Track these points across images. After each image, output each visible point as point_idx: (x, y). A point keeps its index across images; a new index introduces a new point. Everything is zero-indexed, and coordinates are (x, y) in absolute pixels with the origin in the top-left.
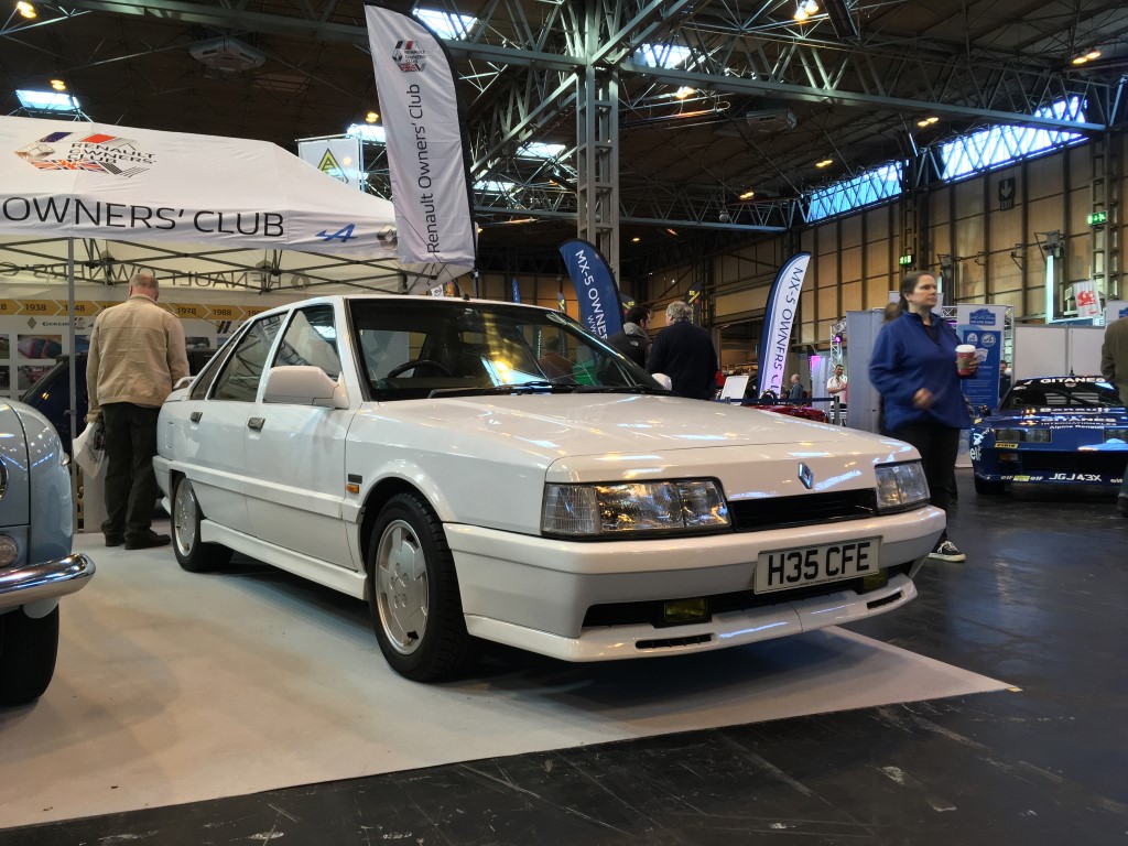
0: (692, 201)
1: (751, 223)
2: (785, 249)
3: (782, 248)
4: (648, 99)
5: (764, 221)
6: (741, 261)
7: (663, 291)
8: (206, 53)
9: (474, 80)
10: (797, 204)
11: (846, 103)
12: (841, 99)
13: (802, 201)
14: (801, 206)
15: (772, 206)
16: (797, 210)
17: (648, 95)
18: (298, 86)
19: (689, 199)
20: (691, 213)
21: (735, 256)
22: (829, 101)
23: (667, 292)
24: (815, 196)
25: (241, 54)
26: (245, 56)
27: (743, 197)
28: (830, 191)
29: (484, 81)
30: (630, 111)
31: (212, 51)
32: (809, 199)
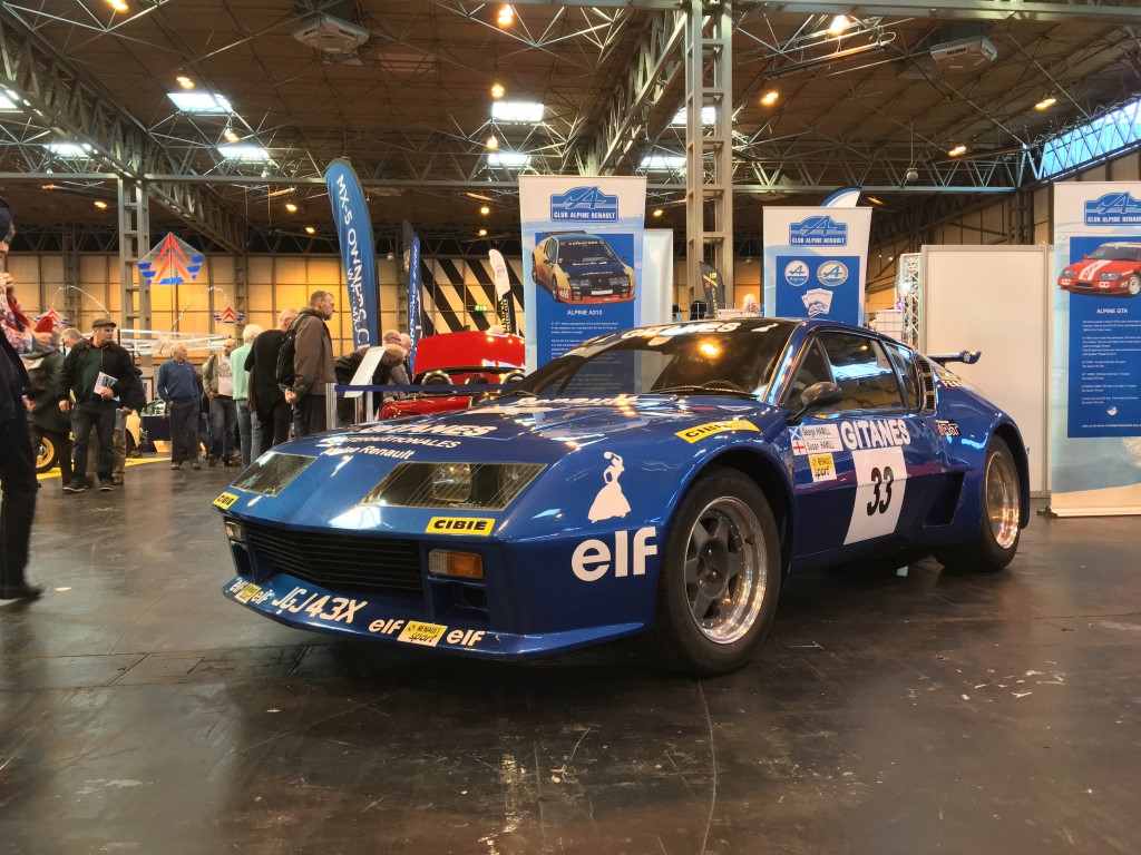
0: (892, 162)
1: (971, 185)
2: (1013, 213)
3: (1011, 212)
4: (802, 38)
5: (985, 183)
6: (965, 231)
7: (878, 272)
8: (306, 33)
9: (590, 34)
10: (1027, 158)
11: (1041, 17)
12: (1033, 13)
13: (1034, 152)
14: (1032, 160)
15: (996, 163)
16: (1028, 165)
17: (803, 33)
18: (417, 65)
19: (888, 160)
20: (893, 177)
21: (958, 225)
22: (1017, 17)
23: (882, 271)
24: (1048, 147)
25: (341, 31)
26: (346, 33)
27: (952, 153)
28: (1067, 138)
29: (602, 34)
30: (780, 56)
31: (312, 31)
32: (1042, 149)
